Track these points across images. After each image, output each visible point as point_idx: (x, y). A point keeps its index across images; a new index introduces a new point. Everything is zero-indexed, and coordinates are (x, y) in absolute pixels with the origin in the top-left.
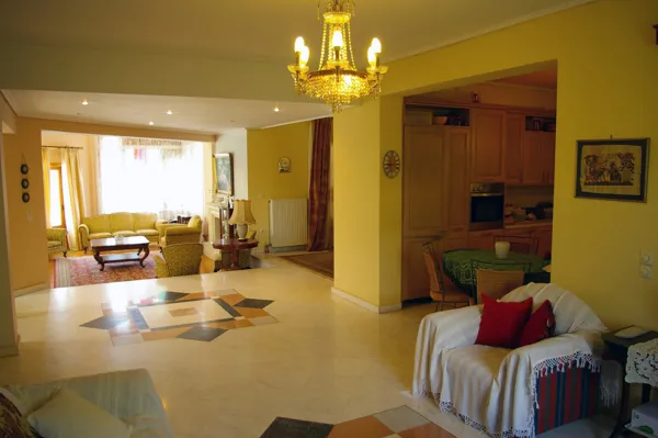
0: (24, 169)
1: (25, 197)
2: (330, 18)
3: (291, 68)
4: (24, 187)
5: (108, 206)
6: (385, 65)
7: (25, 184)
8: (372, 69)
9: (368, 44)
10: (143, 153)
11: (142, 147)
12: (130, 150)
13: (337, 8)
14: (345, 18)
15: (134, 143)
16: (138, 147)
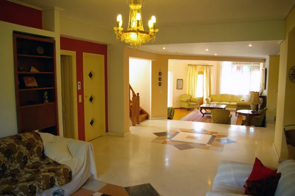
0: (160, 74)
1: (160, 84)
2: (132, 7)
3: (115, 29)
4: (159, 80)
5: (224, 90)
6: (157, 28)
7: (160, 79)
8: (152, 31)
9: (150, 18)
10: (241, 68)
11: (240, 65)
12: (235, 67)
13: (136, 2)
14: (139, 7)
15: (237, 64)
16: (239, 65)
